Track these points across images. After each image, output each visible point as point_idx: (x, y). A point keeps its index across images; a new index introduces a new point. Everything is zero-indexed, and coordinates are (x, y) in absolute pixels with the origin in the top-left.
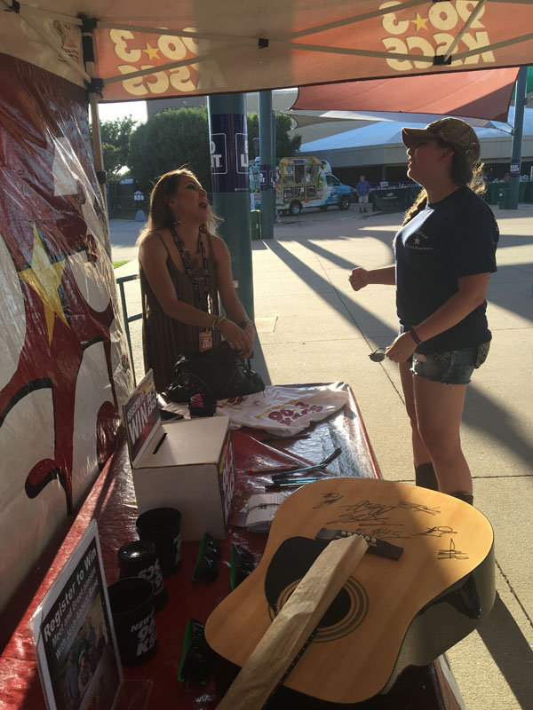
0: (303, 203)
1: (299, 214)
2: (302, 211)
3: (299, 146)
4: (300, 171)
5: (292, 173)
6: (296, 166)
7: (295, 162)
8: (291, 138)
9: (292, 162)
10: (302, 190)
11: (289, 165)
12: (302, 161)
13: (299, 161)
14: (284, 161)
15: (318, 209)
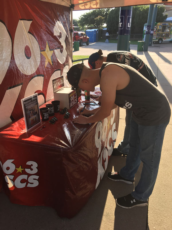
0: (163, 39)
1: (161, 43)
2: (163, 42)
3: (167, 18)
4: (164, 28)
5: (161, 28)
6: (163, 26)
7: (163, 24)
8: (164, 15)
9: (162, 24)
10: (164, 35)
11: (160, 25)
12: (165, 24)
13: (164, 24)
14: (159, 24)
15: (169, 42)
